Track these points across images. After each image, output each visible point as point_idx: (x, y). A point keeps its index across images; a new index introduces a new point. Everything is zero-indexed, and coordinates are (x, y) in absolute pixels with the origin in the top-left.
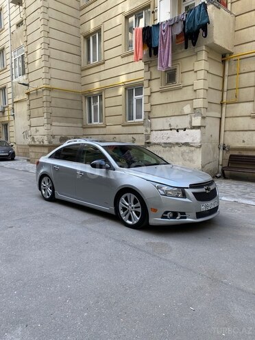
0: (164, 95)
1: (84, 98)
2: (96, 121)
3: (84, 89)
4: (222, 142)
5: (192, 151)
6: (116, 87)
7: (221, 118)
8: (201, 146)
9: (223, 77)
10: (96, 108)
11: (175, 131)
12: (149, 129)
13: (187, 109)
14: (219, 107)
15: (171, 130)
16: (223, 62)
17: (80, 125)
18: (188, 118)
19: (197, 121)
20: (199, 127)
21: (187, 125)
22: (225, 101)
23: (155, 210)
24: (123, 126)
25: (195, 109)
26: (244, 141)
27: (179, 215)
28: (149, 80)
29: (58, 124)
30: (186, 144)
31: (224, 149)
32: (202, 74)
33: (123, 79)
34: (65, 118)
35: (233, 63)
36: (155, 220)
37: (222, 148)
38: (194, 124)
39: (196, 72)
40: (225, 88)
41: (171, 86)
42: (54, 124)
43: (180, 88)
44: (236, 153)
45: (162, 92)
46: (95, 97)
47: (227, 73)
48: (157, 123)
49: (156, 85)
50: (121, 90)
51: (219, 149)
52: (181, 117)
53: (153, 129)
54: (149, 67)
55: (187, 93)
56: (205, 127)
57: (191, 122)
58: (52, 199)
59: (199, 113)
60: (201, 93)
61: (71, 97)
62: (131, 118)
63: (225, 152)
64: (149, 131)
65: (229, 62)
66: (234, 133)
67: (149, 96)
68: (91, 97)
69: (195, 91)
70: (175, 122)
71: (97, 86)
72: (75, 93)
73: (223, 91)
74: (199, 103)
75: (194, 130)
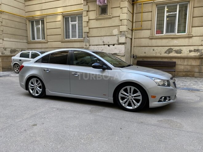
0: (99, 22)
1: (28, 22)
2: (38, 38)
3: (27, 15)
4: (132, 53)
6: (56, 15)
7: (131, 39)
8: (125, 55)
9: (133, 14)
10: (38, 29)
11: (107, 46)
12: (88, 44)
13: (115, 32)
14: (131, 31)
15: (104, 45)
16: (133, 5)
17: (25, 41)
18: (116, 38)
19: (122, 40)
20: (123, 44)
21: (116, 42)
22: (134, 28)
23: (154, 97)
24: (62, 42)
25: (121, 32)
26: (145, 53)
27: (168, 98)
28: (87, 11)
29: (8, 39)
30: (115, 54)
31: (133, 57)
32: (126, 10)
33: (60, 10)
34: (14, 35)
35: (138, 6)
36: (153, 103)
37: (132, 57)
38: (120, 42)
39: (121, 8)
40: (134, 21)
41: (103, 16)
42: (5, 39)
43: (110, 18)
44: (141, 60)
45: (97, 19)
46: (37, 22)
47: (135, 12)
48: (93, 41)
49: (92, 15)
50: (60, 18)
51: (131, 57)
52: (111, 37)
53: (91, 44)
54: (87, 3)
55: (116, 22)
56: (126, 43)
57: (118, 40)
58: (43, 96)
59: (124, 35)
60: (125, 22)
61: (18, 20)
63: (134, 59)
64: (88, 46)
65: (136, 5)
66: (139, 48)
67: (88, 22)
68: (33, 21)
69: (121, 20)
70: (107, 40)
71: (38, 13)
72: (21, 17)
73: (133, 22)
74: (124, 28)
75: (120, 46)
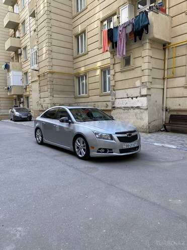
0: (123, 74)
1: (75, 78)
2: (83, 93)
3: (75, 72)
4: (165, 106)
5: (142, 112)
6: (95, 69)
7: (163, 89)
8: (147, 108)
9: (164, 60)
10: (83, 84)
11: (131, 98)
12: (114, 98)
13: (138, 83)
14: (161, 81)
15: (128, 98)
16: (164, 49)
17: (73, 96)
18: (138, 90)
19: (144, 92)
20: (145, 96)
22: (166, 76)
23: (93, 148)
24: (100, 96)
25: (143, 83)
26: (180, 105)
27: (108, 151)
28: (114, 64)
29: (58, 96)
30: (138, 108)
31: (166, 111)
32: (146, 59)
33: (99, 64)
34: (62, 92)
35: (171, 49)
37: (165, 110)
38: (142, 94)
39: (143, 57)
40: (166, 68)
41: (128, 68)
42: (55, 96)
43: (133, 69)
44: (175, 113)
45: (121, 72)
46: (82, 77)
47: (167, 57)
48: (119, 94)
49: (118, 68)
50: (98, 72)
51: (163, 110)
52: (134, 89)
53: (117, 97)
54: (114, 56)
55: (138, 72)
56: (150, 95)
57: (140, 93)
59: (145, 86)
60: (147, 72)
61: (67, 77)
62: (105, 90)
63: (167, 113)
65: (168, 49)
66: (173, 99)
67: (114, 75)
68: (80, 77)
69: (143, 70)
70: (131, 92)
71: (83, 69)
72: (69, 74)
73: (164, 69)
74: (145, 79)
75: (142, 98)
